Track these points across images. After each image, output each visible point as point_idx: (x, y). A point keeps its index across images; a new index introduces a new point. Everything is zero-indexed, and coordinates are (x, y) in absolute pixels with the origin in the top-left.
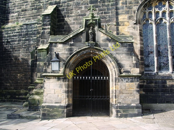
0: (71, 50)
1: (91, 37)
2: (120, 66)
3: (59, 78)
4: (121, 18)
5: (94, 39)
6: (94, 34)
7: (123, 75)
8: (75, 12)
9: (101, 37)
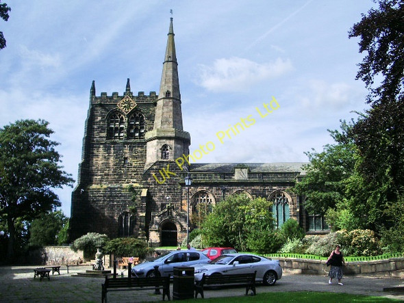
0: (161, 219)
1: (169, 213)
2: (182, 226)
3: (156, 231)
4: (183, 202)
5: (171, 214)
6: (171, 212)
7: (183, 230)
8: (159, 195)
9: (174, 213)
